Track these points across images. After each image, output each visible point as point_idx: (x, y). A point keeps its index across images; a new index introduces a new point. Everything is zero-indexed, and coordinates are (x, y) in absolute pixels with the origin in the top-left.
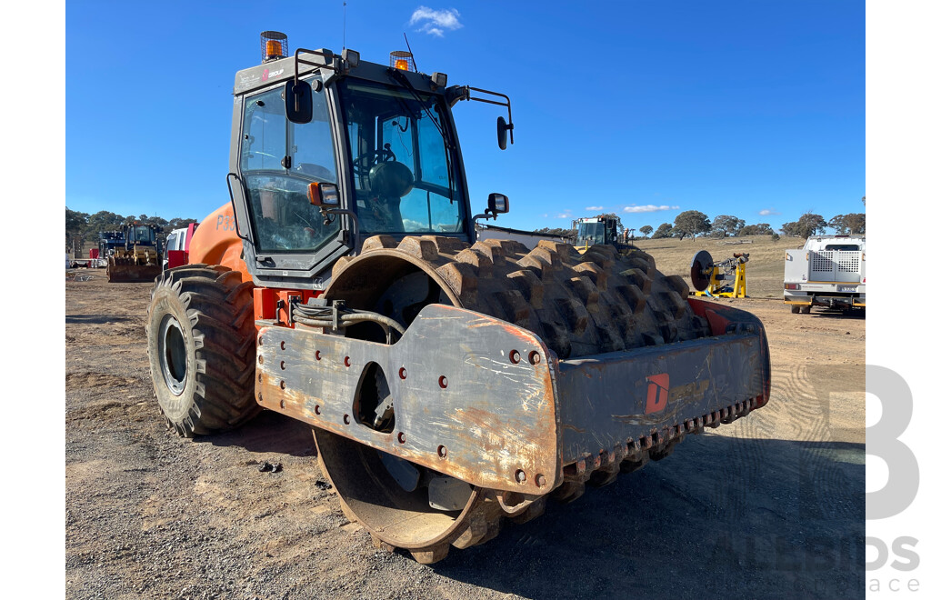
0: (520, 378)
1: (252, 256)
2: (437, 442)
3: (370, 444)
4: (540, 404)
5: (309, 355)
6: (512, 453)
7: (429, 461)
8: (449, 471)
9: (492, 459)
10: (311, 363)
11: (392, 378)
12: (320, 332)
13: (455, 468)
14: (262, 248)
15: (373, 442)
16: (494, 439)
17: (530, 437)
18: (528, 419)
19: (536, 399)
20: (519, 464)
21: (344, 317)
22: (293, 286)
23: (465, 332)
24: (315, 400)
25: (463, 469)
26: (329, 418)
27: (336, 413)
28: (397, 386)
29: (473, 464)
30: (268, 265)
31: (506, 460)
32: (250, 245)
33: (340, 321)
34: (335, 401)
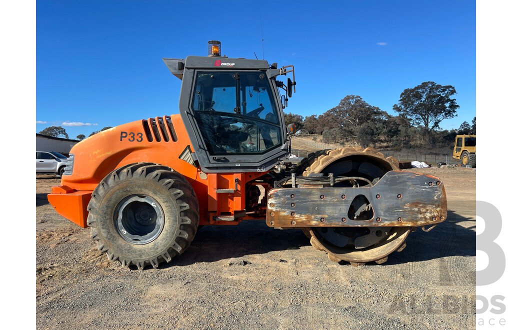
0: (433, 190)
1: (206, 157)
2: (397, 217)
3: (360, 226)
4: (441, 196)
5: (315, 197)
6: (431, 213)
7: (393, 224)
8: (404, 225)
9: (423, 216)
10: (317, 201)
11: (372, 199)
12: (321, 187)
13: (406, 223)
14: (215, 153)
15: (361, 225)
16: (423, 210)
17: (438, 206)
18: (437, 201)
19: (440, 195)
20: (434, 215)
21: (336, 179)
22: (241, 171)
23: (409, 178)
24: (319, 216)
25: (410, 223)
26: (331, 222)
27: (337, 219)
28: (375, 202)
29: (414, 220)
30: (222, 161)
31: (428, 215)
32: (203, 151)
33: (334, 181)
34: (336, 213)
